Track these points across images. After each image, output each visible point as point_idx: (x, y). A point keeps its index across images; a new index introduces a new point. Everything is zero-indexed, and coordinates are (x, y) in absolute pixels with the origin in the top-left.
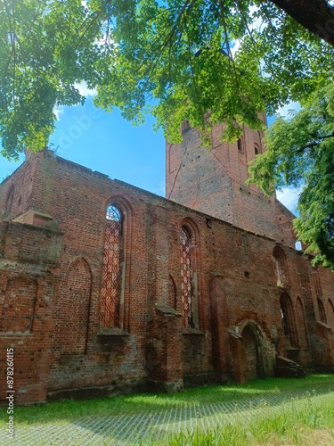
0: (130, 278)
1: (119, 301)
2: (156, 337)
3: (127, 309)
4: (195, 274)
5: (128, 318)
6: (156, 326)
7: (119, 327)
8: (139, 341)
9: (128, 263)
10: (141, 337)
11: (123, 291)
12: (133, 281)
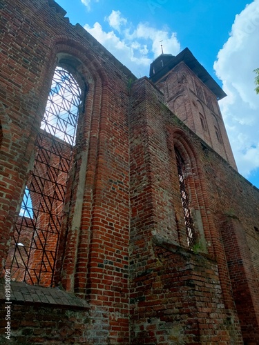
0: (96, 179)
1: (69, 224)
2: (160, 315)
3: (87, 242)
4: (198, 212)
5: (88, 262)
6: (159, 283)
7: (65, 287)
8: (114, 326)
9: (94, 151)
10: (118, 316)
11: (79, 202)
12: (102, 184)
